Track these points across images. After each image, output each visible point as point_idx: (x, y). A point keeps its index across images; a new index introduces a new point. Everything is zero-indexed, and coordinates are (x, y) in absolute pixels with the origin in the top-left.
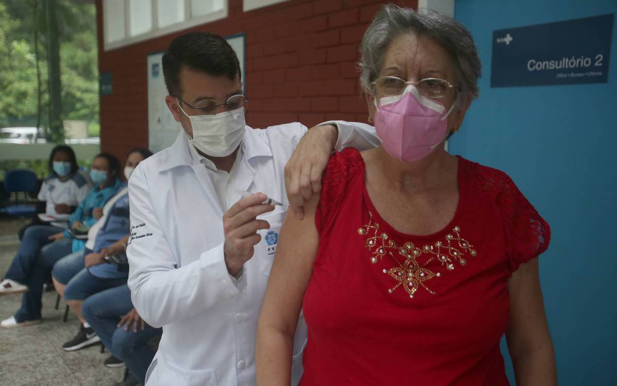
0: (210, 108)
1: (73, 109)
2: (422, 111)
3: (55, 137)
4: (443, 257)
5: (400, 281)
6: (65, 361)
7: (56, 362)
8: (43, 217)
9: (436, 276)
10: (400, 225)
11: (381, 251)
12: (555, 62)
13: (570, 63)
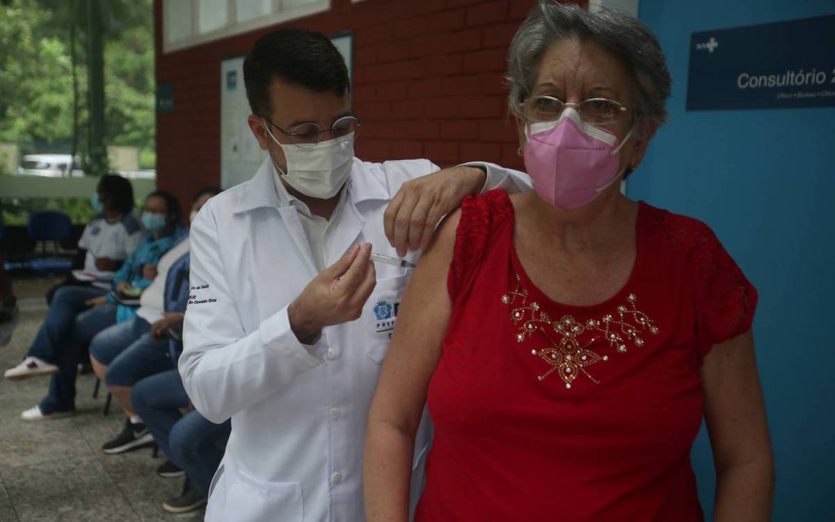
0: (310, 135)
1: (121, 131)
2: (584, 143)
3: (95, 168)
4: (613, 336)
5: (554, 366)
6: (105, 467)
7: (94, 469)
8: (80, 275)
9: (603, 360)
10: (557, 292)
11: (530, 326)
12: (776, 77)
13: (796, 79)
